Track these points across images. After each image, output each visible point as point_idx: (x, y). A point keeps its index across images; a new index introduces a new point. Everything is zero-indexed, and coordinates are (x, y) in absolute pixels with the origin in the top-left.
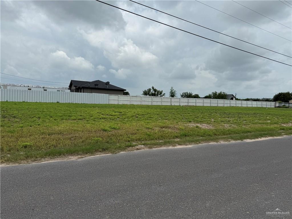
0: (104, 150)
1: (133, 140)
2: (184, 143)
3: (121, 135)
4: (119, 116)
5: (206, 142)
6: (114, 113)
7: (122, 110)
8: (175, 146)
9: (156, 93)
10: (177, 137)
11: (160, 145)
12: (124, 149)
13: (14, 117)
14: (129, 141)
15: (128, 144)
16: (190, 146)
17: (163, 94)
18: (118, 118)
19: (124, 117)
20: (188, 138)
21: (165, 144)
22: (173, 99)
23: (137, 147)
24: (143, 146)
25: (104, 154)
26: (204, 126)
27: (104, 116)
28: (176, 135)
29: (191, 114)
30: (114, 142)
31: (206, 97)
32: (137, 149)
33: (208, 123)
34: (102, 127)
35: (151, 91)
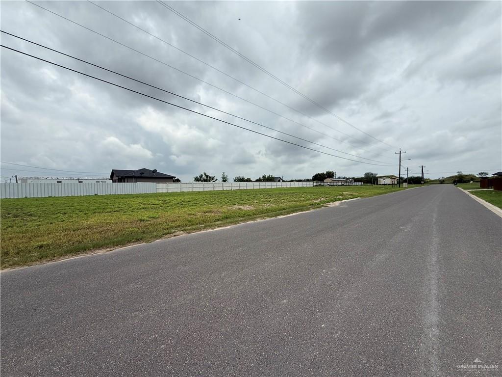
0: (138, 240)
1: (172, 228)
2: (224, 225)
3: (160, 224)
4: (162, 205)
5: (244, 222)
6: (157, 202)
7: (167, 198)
8: (215, 228)
9: (208, 179)
10: (218, 220)
11: (200, 229)
12: (161, 237)
13: (31, 215)
14: (168, 229)
15: (166, 231)
16: (229, 227)
17: (215, 179)
18: (161, 206)
19: (167, 205)
20: (229, 220)
21: (205, 228)
22: (225, 184)
23: (176, 234)
24: (181, 232)
25: (138, 244)
26: (246, 208)
27: (145, 206)
28: (218, 218)
29: (237, 197)
30: (151, 231)
31: (257, 181)
32: (175, 236)
33: (251, 205)
34: (140, 217)
35: (203, 177)
